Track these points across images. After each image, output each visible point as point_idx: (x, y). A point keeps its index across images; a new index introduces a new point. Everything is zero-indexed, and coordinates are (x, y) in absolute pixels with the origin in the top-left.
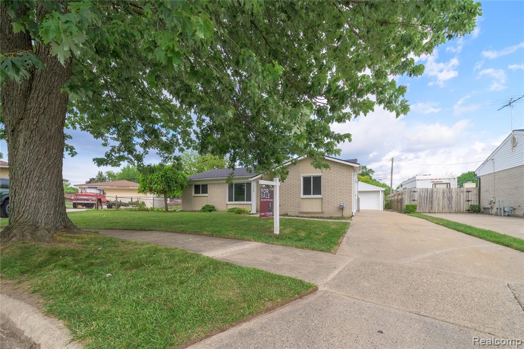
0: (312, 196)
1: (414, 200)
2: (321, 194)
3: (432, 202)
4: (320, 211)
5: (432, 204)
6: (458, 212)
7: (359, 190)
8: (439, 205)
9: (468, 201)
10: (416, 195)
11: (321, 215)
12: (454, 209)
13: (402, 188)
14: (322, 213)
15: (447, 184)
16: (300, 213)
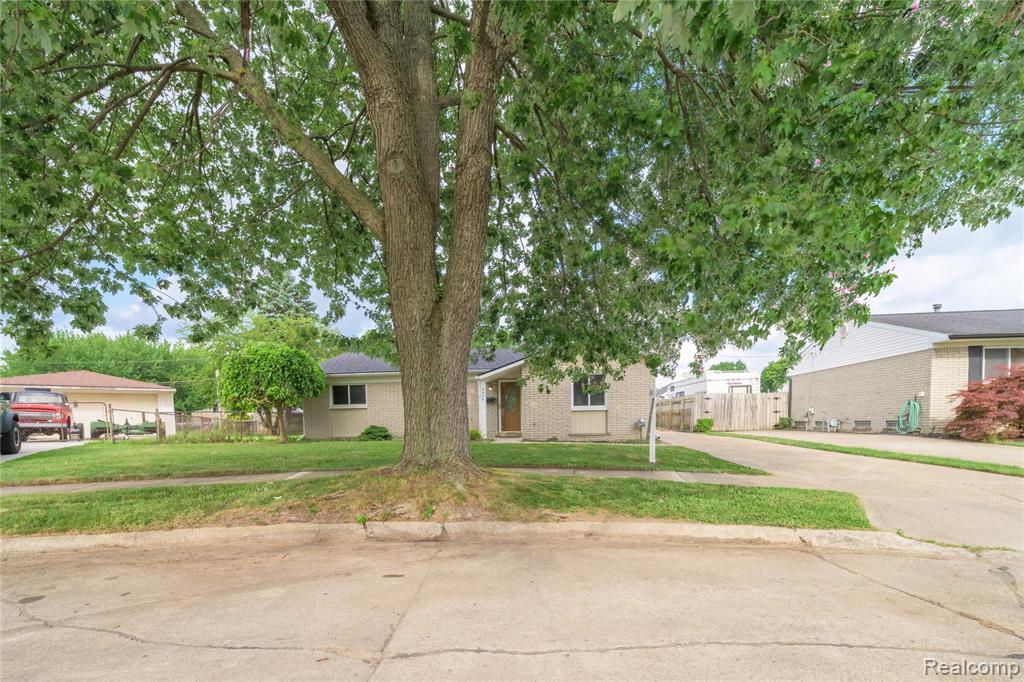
0: (589, 407)
1: (707, 412)
3: (730, 414)
4: (604, 432)
5: (730, 418)
6: (764, 429)
8: (739, 419)
9: (776, 412)
10: (710, 404)
11: (605, 438)
12: (758, 424)
13: (674, 393)
14: (608, 433)
15: (747, 386)
16: (570, 436)
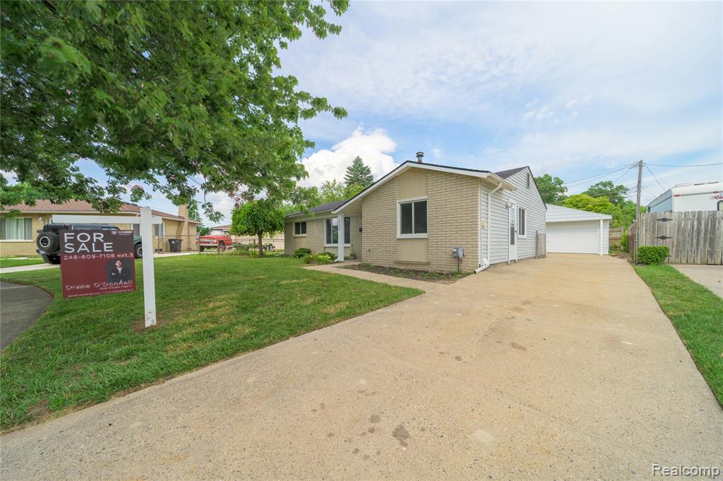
0: (413, 235)
1: (664, 238)
2: (426, 232)
4: (426, 261)
7: (547, 221)
10: (669, 226)
11: (425, 268)
14: (428, 264)
16: (396, 263)
